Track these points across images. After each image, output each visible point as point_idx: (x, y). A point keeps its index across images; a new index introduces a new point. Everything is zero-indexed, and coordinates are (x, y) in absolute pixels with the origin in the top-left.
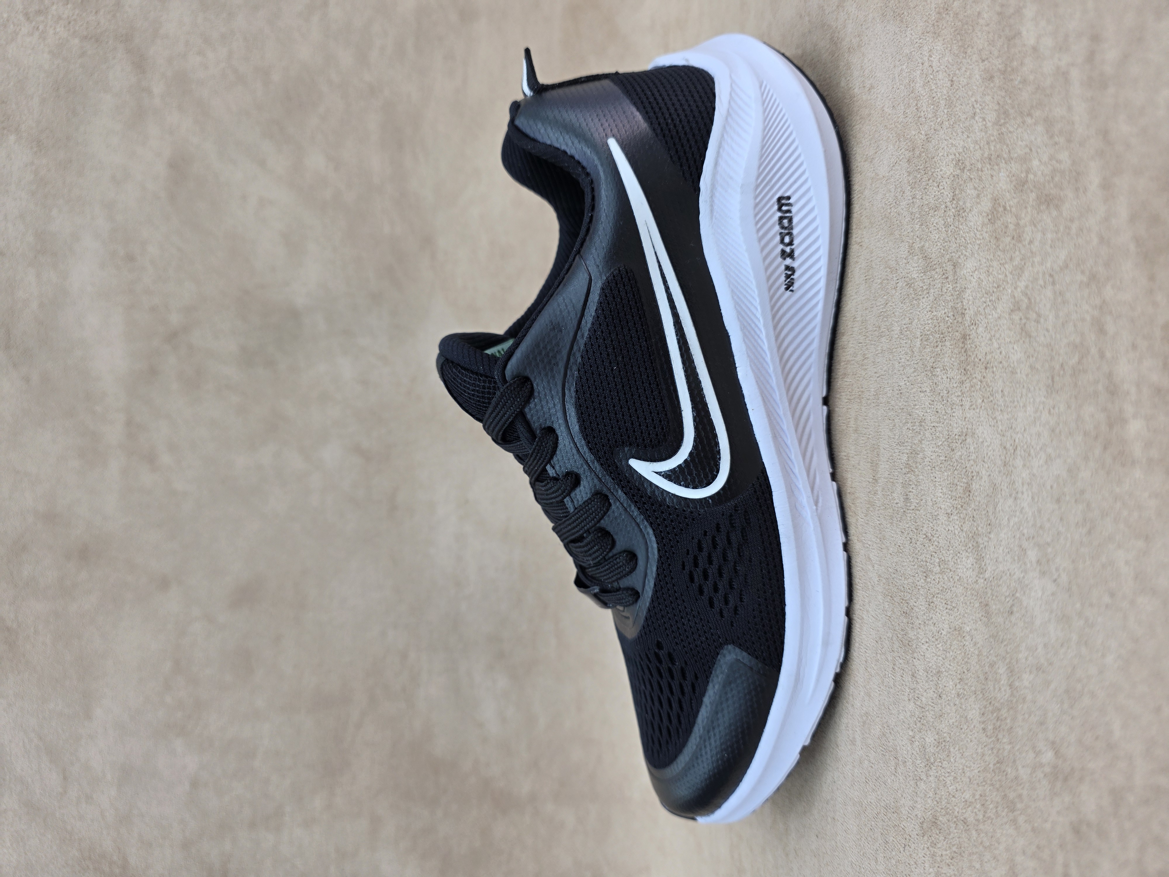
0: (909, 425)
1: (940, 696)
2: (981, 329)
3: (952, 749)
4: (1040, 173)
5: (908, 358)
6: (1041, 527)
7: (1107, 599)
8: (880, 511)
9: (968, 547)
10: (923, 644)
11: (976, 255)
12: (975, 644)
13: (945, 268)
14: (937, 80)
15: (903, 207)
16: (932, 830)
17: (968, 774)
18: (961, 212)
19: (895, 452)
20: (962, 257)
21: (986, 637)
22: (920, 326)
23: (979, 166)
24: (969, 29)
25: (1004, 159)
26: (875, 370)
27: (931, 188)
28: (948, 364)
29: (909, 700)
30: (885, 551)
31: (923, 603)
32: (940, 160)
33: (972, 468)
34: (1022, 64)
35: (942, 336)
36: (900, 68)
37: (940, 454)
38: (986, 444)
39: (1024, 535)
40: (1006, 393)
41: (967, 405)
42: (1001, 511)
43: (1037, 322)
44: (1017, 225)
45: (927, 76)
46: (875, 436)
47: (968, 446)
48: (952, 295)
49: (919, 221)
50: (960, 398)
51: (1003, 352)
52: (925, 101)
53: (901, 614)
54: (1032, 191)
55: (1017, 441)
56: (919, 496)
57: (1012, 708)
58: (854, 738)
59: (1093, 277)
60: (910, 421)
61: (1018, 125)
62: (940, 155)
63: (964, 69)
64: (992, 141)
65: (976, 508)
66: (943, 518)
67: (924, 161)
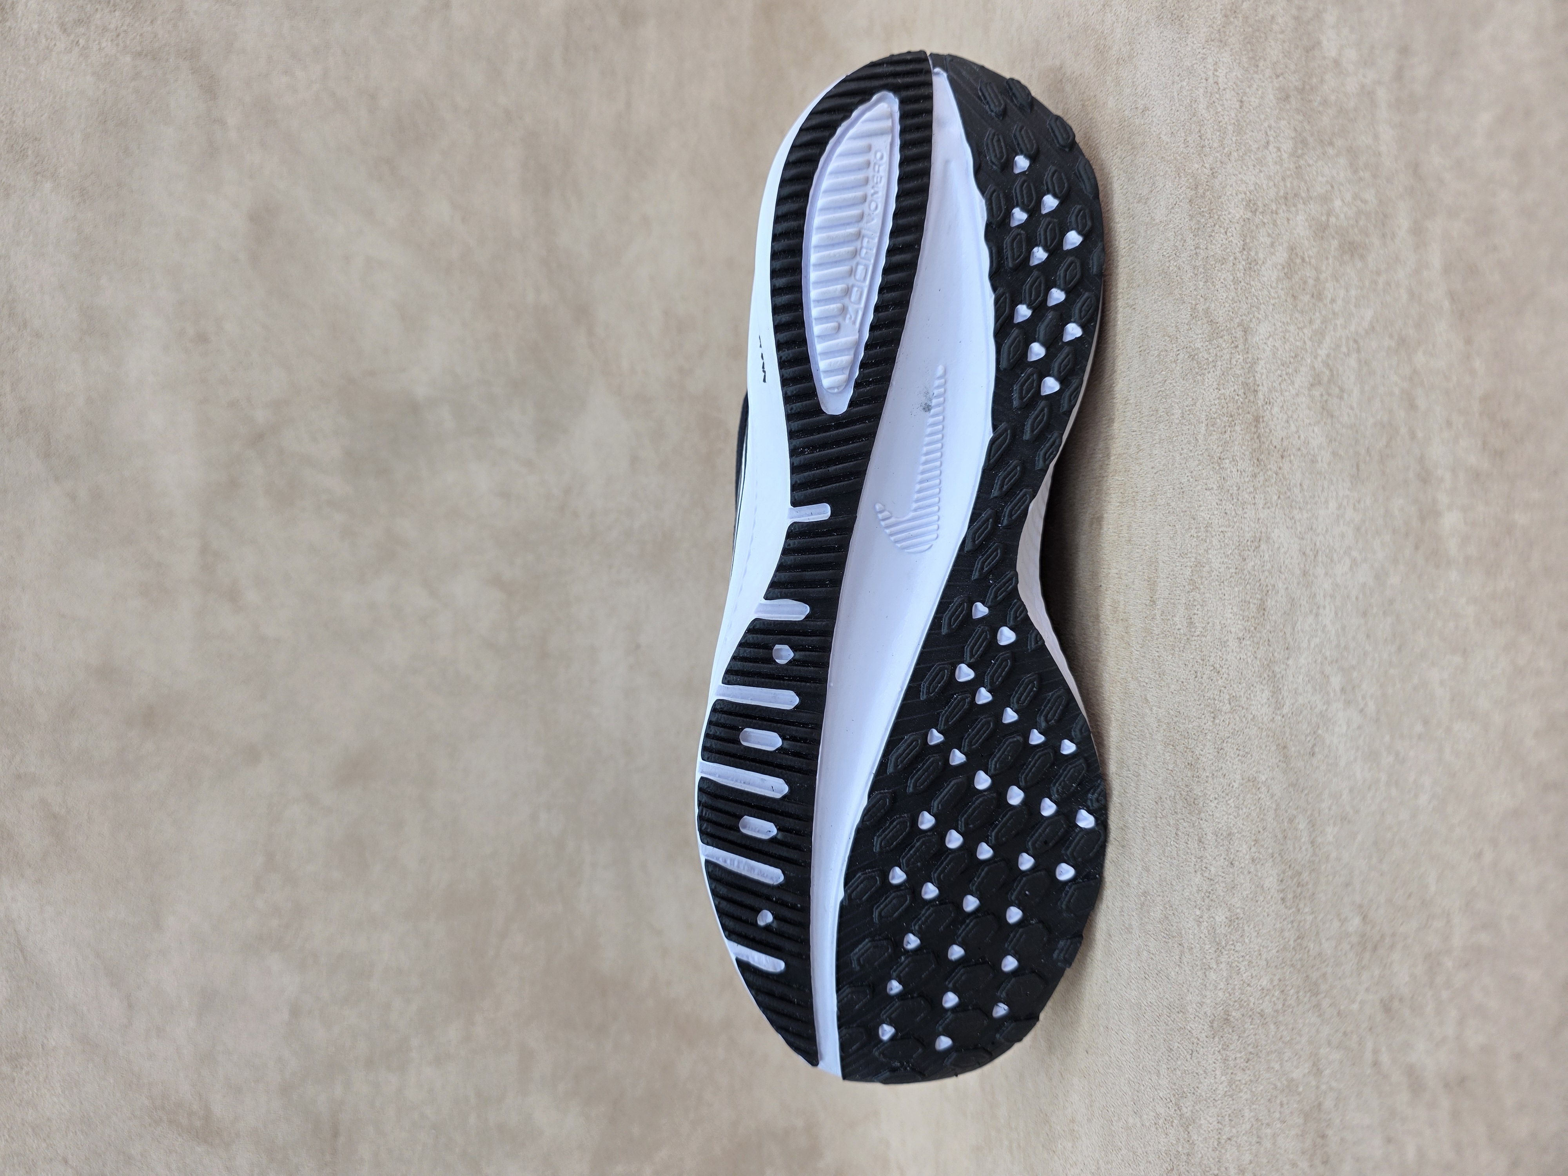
0: (1193, 532)
1: (1232, 864)
2: (1276, 410)
3: (1246, 928)
4: (1342, 216)
5: (1191, 448)
6: (1346, 648)
7: (1419, 728)
8: (1159, 640)
9: (1263, 677)
10: (1211, 801)
11: (1270, 318)
12: (1272, 796)
13: (1235, 335)
14: (1225, 101)
15: (1184, 260)
16: (1223, 1029)
17: (1264, 956)
18: (1253, 264)
19: (1176, 566)
20: (1254, 320)
21: (1284, 786)
22: (1205, 408)
23: (1274, 207)
24: (1261, 37)
25: (1302, 198)
26: (1152, 464)
27: (1217, 235)
28: (1238, 454)
29: (1195, 871)
30: (1165, 690)
31: (1211, 751)
32: (1228, 200)
33: (1267, 580)
34: (1322, 81)
35: (1231, 419)
36: (1180, 85)
37: (1230, 566)
38: (1282, 550)
39: (1326, 658)
40: (1305, 487)
41: (1260, 503)
42: (1300, 632)
43: (1341, 398)
44: (1317, 279)
45: (1211, 94)
46: (1152, 547)
47: (1262, 554)
48: (1243, 368)
49: (1203, 277)
50: (1252, 496)
51: (1302, 437)
52: (1209, 126)
53: (1185, 766)
54: (1333, 238)
55: (1318, 544)
56: (1206, 618)
57: (1313, 870)
58: (1130, 925)
59: (1402, 341)
60: (1194, 527)
61: (1318, 156)
62: (1228, 194)
63: (1255, 86)
64: (1289, 177)
65: (1272, 629)
66: (1233, 644)
67: (1209, 201)
